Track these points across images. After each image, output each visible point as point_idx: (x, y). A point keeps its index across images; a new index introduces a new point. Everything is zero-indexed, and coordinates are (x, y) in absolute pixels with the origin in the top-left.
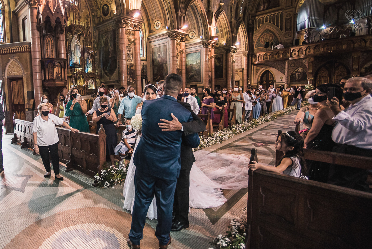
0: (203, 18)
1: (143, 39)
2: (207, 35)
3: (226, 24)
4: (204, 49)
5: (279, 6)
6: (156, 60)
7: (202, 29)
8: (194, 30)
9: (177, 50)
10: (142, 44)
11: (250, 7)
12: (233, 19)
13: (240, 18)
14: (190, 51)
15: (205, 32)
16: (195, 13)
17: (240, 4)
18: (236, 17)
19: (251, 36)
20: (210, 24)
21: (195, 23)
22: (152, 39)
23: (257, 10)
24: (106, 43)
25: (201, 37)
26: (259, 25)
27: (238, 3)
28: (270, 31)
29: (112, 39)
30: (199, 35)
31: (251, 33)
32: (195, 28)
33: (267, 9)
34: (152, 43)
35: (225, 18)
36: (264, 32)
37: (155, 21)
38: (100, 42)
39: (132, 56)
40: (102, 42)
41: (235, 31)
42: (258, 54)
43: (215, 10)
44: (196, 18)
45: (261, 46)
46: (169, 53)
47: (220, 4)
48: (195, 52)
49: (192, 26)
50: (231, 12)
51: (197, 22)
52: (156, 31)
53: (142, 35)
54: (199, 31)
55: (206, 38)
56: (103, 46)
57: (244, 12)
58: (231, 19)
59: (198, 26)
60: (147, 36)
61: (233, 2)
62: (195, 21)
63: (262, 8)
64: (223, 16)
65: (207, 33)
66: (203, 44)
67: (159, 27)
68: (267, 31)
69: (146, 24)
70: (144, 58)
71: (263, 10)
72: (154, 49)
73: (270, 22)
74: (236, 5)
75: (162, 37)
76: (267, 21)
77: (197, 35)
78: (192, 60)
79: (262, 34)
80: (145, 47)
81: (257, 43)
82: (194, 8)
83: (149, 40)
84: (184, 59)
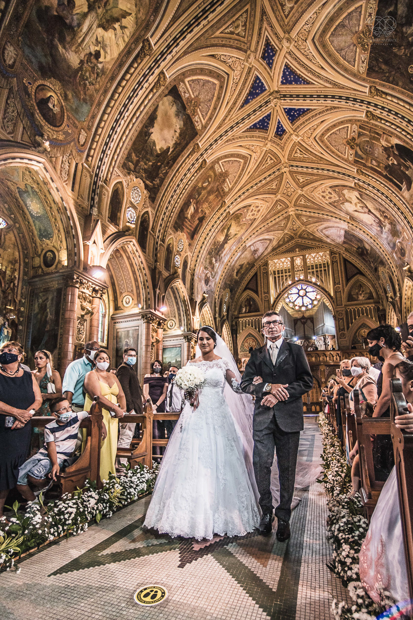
0: (186, 306)
1: (104, 316)
2: (189, 327)
3: (211, 319)
4: (186, 344)
5: (259, 311)
6: (121, 349)
7: (183, 318)
8: (174, 319)
9: (153, 338)
10: (103, 324)
11: (233, 307)
12: (217, 316)
13: (224, 316)
14: (168, 344)
15: (187, 323)
16: (175, 298)
17: (223, 302)
18: (220, 315)
19: (235, 338)
20: (194, 314)
21: (176, 310)
22: (119, 319)
23: (240, 312)
24: (43, 308)
25: (182, 328)
26: (242, 328)
27: (221, 299)
28: (253, 336)
29: (54, 303)
30: (180, 325)
31: (235, 336)
32: (175, 317)
33: (248, 312)
34: (117, 324)
35: (209, 312)
36: (247, 337)
37: (124, 295)
38: (32, 305)
39: (85, 333)
40: (36, 306)
41: (219, 329)
42: (243, 360)
43: (198, 300)
44: (177, 303)
45: (245, 351)
46: (141, 341)
47: (204, 295)
48: (175, 347)
49: (171, 313)
50: (215, 307)
51: (178, 309)
52: (125, 309)
53: (104, 311)
54: (180, 321)
55: (189, 330)
56: (36, 312)
57: (228, 311)
58: (215, 315)
59: (179, 315)
60: (111, 314)
61: (217, 297)
62: (175, 307)
63: (244, 310)
64: (208, 309)
65: (190, 324)
66: (185, 338)
67: (129, 304)
68: (250, 335)
69: (111, 298)
70: (104, 344)
71: (245, 313)
72: (120, 333)
73: (252, 326)
74: (219, 300)
75: (132, 317)
76: (249, 325)
77: (177, 325)
78: (171, 357)
79: (245, 338)
80: (106, 328)
81: (241, 347)
82: (175, 291)
83: (113, 319)
84: (160, 352)
